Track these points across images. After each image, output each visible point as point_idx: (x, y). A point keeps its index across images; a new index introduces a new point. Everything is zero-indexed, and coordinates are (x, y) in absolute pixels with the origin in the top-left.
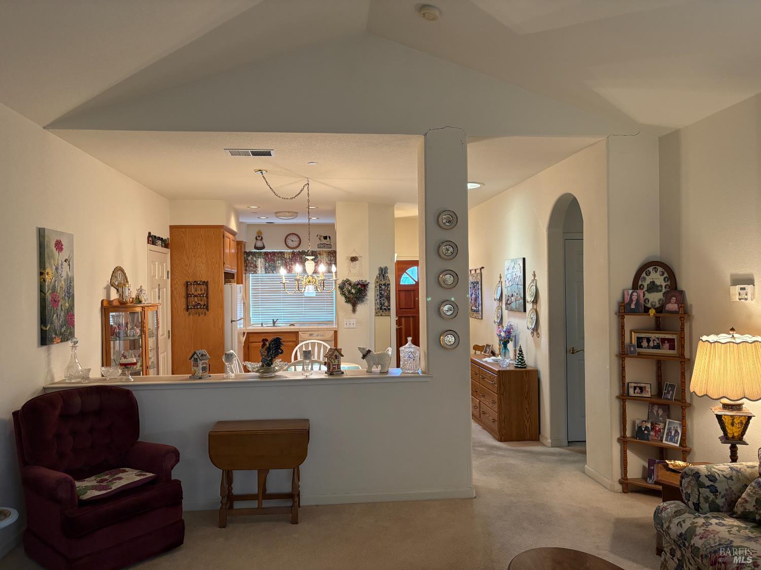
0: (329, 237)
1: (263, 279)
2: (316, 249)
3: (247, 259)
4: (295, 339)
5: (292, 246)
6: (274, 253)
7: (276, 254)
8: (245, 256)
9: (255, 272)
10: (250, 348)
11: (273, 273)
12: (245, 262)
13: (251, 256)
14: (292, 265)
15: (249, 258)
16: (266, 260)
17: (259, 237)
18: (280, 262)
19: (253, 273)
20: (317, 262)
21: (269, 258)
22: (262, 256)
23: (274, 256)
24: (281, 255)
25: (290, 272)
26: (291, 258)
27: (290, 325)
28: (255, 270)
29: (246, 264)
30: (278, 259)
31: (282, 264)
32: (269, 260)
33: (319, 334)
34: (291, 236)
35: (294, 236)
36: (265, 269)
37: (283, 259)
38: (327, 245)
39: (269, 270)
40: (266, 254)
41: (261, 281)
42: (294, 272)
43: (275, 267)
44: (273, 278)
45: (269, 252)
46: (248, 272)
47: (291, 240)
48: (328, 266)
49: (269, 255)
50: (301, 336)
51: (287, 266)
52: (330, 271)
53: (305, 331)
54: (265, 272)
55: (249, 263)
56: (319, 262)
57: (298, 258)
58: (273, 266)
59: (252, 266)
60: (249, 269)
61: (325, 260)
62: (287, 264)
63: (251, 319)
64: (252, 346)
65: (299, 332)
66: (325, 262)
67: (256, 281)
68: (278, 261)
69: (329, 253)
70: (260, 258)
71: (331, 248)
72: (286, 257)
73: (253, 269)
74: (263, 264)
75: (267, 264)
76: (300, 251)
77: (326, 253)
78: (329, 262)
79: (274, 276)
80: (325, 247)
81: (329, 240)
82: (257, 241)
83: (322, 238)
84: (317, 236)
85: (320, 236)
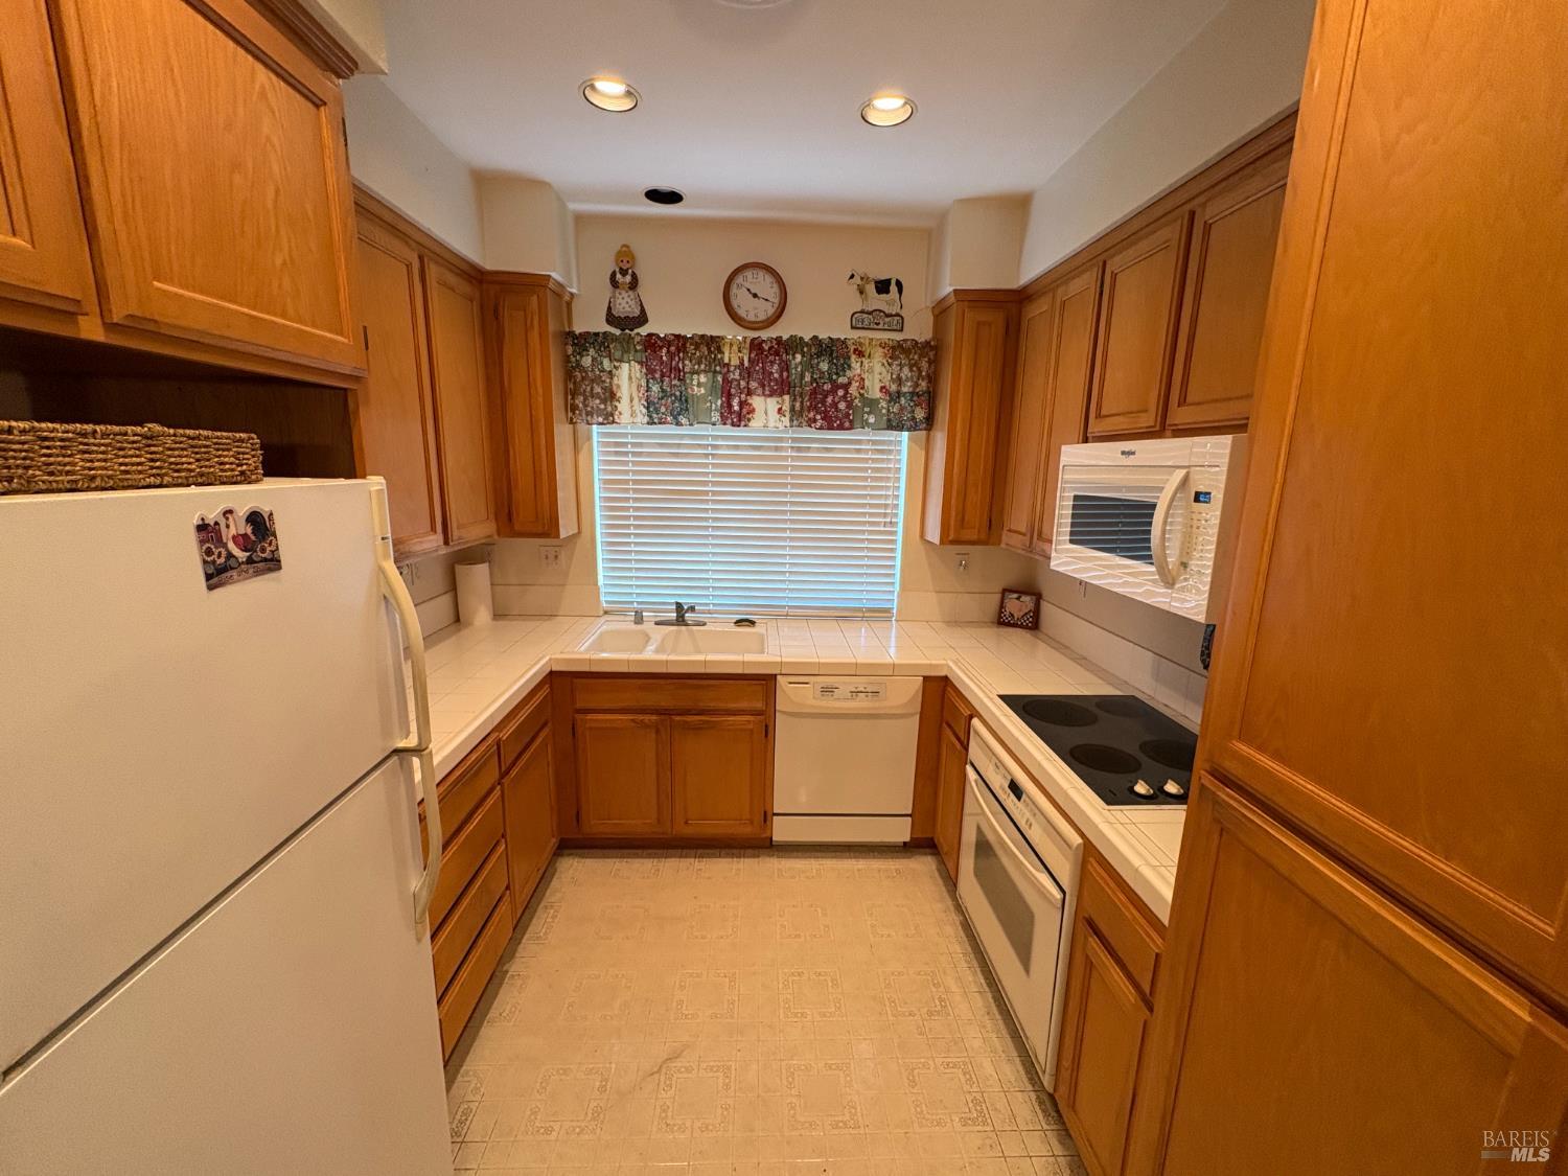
0: (899, 284)
1: (641, 445)
2: (841, 331)
3: (578, 364)
4: (759, 705)
5: (751, 318)
6: (679, 343)
7: (691, 348)
8: (570, 351)
9: (609, 418)
10: (579, 733)
11: (678, 424)
12: (569, 375)
13: (592, 352)
14: (750, 393)
15: (587, 361)
16: (650, 372)
17: (625, 276)
18: (703, 379)
19: (601, 420)
20: (846, 387)
21: (662, 363)
22: (636, 351)
23: (681, 355)
24: (709, 349)
25: (743, 423)
26: (746, 364)
27: (739, 622)
28: (609, 409)
29: (575, 383)
30: (696, 367)
31: (712, 390)
32: (661, 371)
33: (859, 690)
34: (749, 274)
35: (761, 273)
36: (648, 408)
37: (718, 368)
38: (888, 316)
39: (663, 409)
40: (652, 343)
41: (634, 454)
42: (757, 422)
43: (686, 401)
44: (679, 446)
45: (662, 336)
46: (580, 415)
47: (749, 290)
48: (890, 402)
49: (664, 350)
50: (788, 694)
51: (729, 396)
52: (894, 425)
53: (803, 673)
54: (646, 419)
55: (583, 378)
56: (855, 385)
57: (776, 367)
58: (678, 393)
59: (595, 391)
60: (586, 406)
61: (877, 377)
62: (733, 391)
63: (602, 590)
64: (588, 725)
65: (778, 677)
66: (878, 386)
67: (617, 453)
68: (695, 377)
69: (896, 351)
70: (625, 359)
71: (902, 330)
72: (726, 361)
73: (602, 406)
74: (639, 386)
75: (655, 388)
76: (781, 337)
77: (881, 350)
78: (894, 388)
79: (682, 436)
80: (880, 327)
81: (898, 296)
82: (614, 292)
83: (871, 288)
84: (852, 276)
85: (862, 279)
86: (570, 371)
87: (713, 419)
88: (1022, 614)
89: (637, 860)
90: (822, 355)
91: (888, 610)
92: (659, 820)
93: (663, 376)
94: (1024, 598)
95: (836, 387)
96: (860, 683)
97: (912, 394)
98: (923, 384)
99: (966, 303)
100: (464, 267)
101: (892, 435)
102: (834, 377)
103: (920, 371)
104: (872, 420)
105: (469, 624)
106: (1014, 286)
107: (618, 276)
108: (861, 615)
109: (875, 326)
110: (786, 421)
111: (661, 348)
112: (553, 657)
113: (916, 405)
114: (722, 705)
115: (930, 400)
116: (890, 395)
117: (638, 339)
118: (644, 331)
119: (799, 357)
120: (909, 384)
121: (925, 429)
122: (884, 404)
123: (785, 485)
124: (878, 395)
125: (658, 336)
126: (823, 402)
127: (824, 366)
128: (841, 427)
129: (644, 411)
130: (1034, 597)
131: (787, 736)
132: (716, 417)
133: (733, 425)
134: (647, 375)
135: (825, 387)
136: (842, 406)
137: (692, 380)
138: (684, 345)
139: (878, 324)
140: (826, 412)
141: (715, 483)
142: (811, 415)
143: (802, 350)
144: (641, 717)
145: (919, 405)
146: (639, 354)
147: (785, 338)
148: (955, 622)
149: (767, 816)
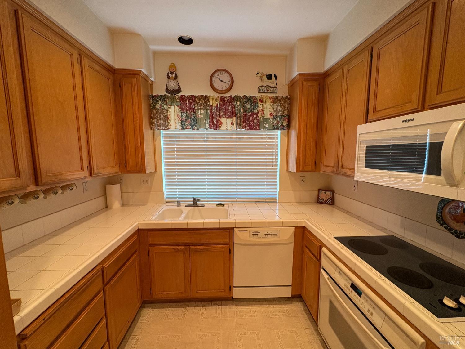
0: (275, 76)
1: (179, 138)
2: (254, 93)
3: (154, 107)
4: (227, 241)
5: (220, 89)
6: (193, 98)
7: (198, 100)
8: (151, 102)
9: (166, 128)
10: (151, 255)
11: (193, 129)
12: (151, 111)
13: (160, 102)
14: (220, 117)
15: (158, 106)
16: (182, 109)
17: (173, 74)
18: (202, 111)
19: (163, 128)
20: (257, 114)
21: (186, 106)
22: (177, 102)
23: (194, 103)
24: (204, 100)
25: (218, 128)
26: (219, 106)
27: (218, 205)
28: (167, 124)
29: (153, 114)
30: (200, 108)
31: (206, 116)
32: (187, 109)
33: (269, 233)
34: (219, 73)
35: (224, 73)
36: (181, 123)
37: (208, 108)
38: (271, 88)
39: (187, 123)
40: (183, 98)
41: (177, 141)
42: (223, 127)
43: (196, 120)
44: (194, 138)
45: (187, 96)
46: (155, 126)
47: (219, 79)
48: (274, 119)
49: (187, 101)
50: (240, 236)
51: (213, 118)
52: (276, 128)
53: (245, 227)
54: (181, 127)
55: (156, 112)
56: (260, 113)
57: (230, 107)
58: (193, 117)
59: (161, 117)
60: (158, 123)
61: (268, 110)
62: (214, 116)
63: (165, 193)
64: (155, 252)
65: (234, 229)
66: (269, 113)
67: (170, 141)
68: (199, 111)
69: (275, 100)
70: (173, 105)
71: (277, 93)
72: (211, 105)
73: (164, 123)
74: (178, 115)
75: (184, 116)
76: (232, 96)
77: (269, 100)
78: (275, 114)
79: (195, 134)
80: (269, 92)
81: (275, 80)
82: (169, 81)
83: (265, 78)
84: (258, 73)
85: (261, 74)
86: (151, 110)
87: (207, 127)
88: (327, 199)
89: (176, 309)
90: (247, 102)
91: (275, 199)
92: (185, 291)
93: (187, 111)
94: (328, 193)
95: (253, 114)
96: (268, 230)
97: (282, 116)
98: (286, 112)
99: (303, 79)
100: (106, 66)
101: (274, 132)
102: (252, 110)
103: (284, 108)
104: (267, 126)
105: (111, 208)
106: (322, 71)
107: (170, 74)
108: (265, 200)
109: (267, 92)
110: (234, 127)
111: (186, 100)
112: (140, 222)
113: (283, 120)
114: (211, 241)
115: (289, 118)
116: (274, 117)
117: (177, 97)
118: (180, 94)
119: (239, 103)
120: (280, 112)
121: (287, 129)
122: (271, 120)
123: (234, 152)
124: (269, 116)
125: (185, 96)
126: (248, 120)
127: (248, 106)
128: (255, 129)
129: (180, 124)
130: (332, 192)
131: (239, 254)
132: (208, 126)
133: (214, 129)
134: (181, 111)
135: (249, 114)
136: (255, 121)
137: (198, 112)
138: (195, 99)
139: (268, 91)
140: (249, 124)
141: (208, 152)
142: (244, 124)
143: (240, 100)
144: (177, 247)
145: (285, 120)
146: (178, 103)
147: (233, 96)
148: (301, 202)
149: (231, 288)
